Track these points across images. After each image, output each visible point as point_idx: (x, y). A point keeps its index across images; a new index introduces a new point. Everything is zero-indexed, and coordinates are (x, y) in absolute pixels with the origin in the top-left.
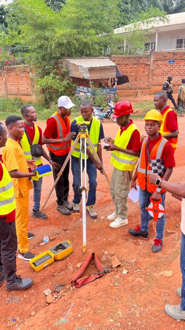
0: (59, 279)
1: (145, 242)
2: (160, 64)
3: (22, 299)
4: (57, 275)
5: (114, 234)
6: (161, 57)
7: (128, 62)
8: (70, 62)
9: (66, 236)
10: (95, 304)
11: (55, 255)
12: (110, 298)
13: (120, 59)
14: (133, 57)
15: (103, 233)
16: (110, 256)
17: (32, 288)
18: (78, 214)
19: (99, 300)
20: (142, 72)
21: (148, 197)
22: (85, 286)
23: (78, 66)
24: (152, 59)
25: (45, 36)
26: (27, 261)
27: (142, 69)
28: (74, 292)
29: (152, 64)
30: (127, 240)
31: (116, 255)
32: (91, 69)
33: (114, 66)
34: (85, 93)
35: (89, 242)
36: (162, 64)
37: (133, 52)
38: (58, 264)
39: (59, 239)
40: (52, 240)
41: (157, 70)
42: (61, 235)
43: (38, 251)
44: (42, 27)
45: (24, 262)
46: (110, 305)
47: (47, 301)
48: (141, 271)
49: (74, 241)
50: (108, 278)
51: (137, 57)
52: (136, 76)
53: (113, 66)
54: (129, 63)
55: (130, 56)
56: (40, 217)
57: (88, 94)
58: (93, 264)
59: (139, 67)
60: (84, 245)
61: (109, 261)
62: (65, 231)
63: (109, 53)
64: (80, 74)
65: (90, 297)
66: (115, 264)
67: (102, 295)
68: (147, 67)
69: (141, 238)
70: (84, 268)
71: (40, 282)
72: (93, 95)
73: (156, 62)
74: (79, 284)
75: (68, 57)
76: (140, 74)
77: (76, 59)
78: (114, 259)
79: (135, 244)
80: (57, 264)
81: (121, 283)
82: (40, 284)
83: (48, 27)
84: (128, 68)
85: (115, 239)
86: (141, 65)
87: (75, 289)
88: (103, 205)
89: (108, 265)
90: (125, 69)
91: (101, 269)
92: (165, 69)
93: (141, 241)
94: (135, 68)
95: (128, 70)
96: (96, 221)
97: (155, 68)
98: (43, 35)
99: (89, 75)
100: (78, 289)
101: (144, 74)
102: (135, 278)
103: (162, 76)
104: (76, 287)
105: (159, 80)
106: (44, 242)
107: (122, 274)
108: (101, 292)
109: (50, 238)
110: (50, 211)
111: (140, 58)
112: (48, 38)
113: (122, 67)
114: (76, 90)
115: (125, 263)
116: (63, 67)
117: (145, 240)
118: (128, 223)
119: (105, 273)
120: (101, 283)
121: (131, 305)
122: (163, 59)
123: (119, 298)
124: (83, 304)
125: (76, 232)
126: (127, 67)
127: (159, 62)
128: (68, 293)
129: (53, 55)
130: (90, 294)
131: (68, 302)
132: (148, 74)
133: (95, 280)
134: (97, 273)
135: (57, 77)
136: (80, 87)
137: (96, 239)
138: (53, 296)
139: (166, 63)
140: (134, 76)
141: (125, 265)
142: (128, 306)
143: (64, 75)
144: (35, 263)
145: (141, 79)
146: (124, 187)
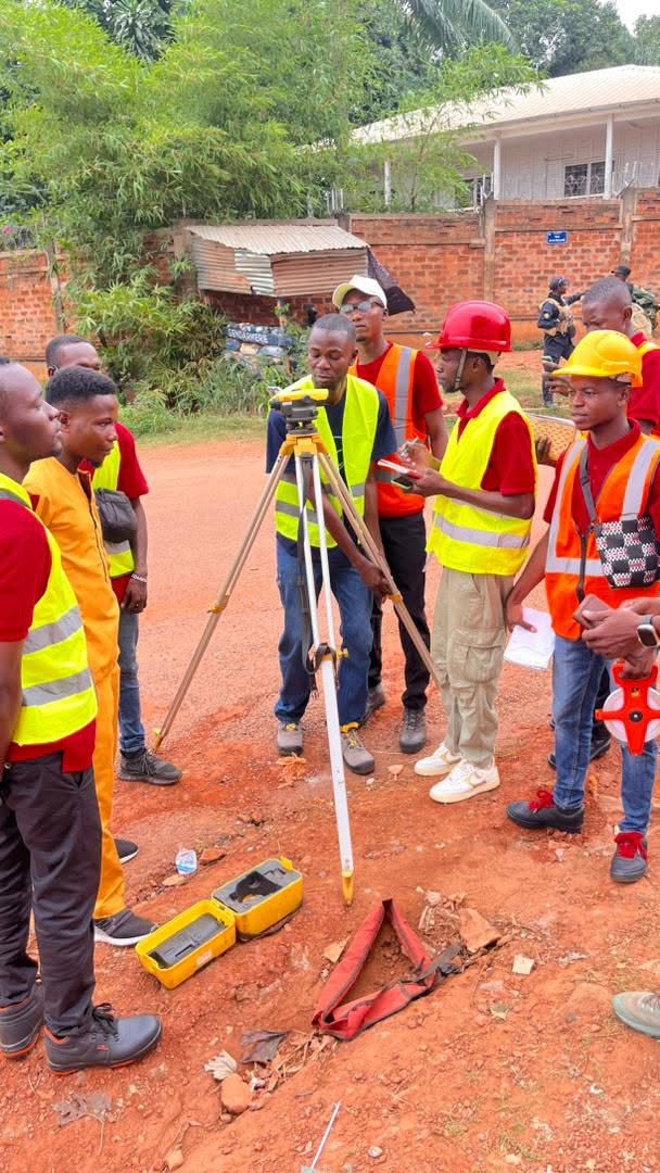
0: (263, 1010)
1: (574, 849)
2: (518, 245)
3: (120, 1102)
4: (252, 996)
5: (452, 828)
6: (523, 220)
7: (405, 238)
8: (200, 237)
9: (263, 842)
10: (429, 1098)
11: (240, 915)
12: (486, 1072)
13: (379, 228)
14: (422, 222)
15: (410, 823)
16: (449, 908)
17: (159, 1054)
18: (299, 759)
19: (440, 1083)
20: (456, 274)
21: (589, 670)
22: (373, 1030)
23: (231, 250)
24: (491, 227)
25: (104, 146)
26: (123, 947)
27: (456, 262)
28: (330, 1058)
29: (489, 245)
30: (505, 845)
31: (473, 904)
32: (278, 258)
33: (362, 249)
34: (260, 345)
35: (361, 861)
36: (524, 246)
37: (421, 203)
38: (254, 952)
39: (239, 856)
40: (214, 862)
41: (508, 266)
42: (244, 841)
43: (161, 906)
44: (94, 112)
45: (111, 955)
46: (496, 1099)
47: (226, 1103)
48: (583, 956)
49: (300, 859)
50: (457, 991)
51: (440, 221)
52: (438, 285)
53: (357, 249)
54: (413, 242)
55: (414, 217)
56: (151, 779)
57: (273, 350)
58: (388, 944)
59: (447, 256)
60: (346, 874)
61: (448, 929)
62: (257, 825)
63: (339, 206)
64: (240, 279)
65: (404, 1074)
66: (477, 937)
67: (449, 1060)
68: (475, 255)
69: (557, 833)
70: (356, 962)
71: (188, 1029)
72: (289, 354)
73: (504, 236)
74: (350, 1024)
75: (194, 221)
76: (452, 278)
77: (224, 228)
78: (470, 917)
79: (541, 857)
80: (251, 952)
81: (516, 1009)
82: (188, 1038)
83: (115, 113)
84: (407, 260)
85: (461, 842)
86: (452, 248)
87: (334, 1046)
88: (389, 725)
89: (449, 944)
90: (398, 263)
91: (425, 963)
92: (536, 264)
93: (560, 847)
94: (432, 259)
95: (407, 264)
96: (374, 783)
97: (501, 257)
98: (100, 143)
99: (272, 280)
100: (345, 1046)
101: (465, 278)
102: (570, 986)
103: (528, 288)
104: (337, 1038)
105: (517, 301)
106: (181, 872)
107: (511, 973)
108: (446, 1052)
109: (202, 857)
110: (189, 755)
111: (449, 223)
112: (115, 152)
113: (386, 254)
114: (224, 337)
115: (517, 931)
116: (176, 255)
117: (573, 841)
118: (498, 783)
119: (445, 975)
120: (435, 1016)
121: (581, 1091)
122: (529, 228)
123: (521, 1067)
124: (378, 1104)
125: (300, 829)
126: (406, 253)
127: (516, 240)
128: (305, 1064)
129: (139, 213)
130: (399, 1061)
131: (314, 1099)
132: (477, 281)
133: (408, 1004)
134: (415, 978)
135: (157, 290)
136: (241, 325)
137: (384, 846)
138: (247, 1081)
139: (537, 242)
140: (431, 286)
141: (517, 938)
142: (570, 1097)
143: (180, 286)
144: (161, 954)
145: (453, 297)
146: (481, 638)
